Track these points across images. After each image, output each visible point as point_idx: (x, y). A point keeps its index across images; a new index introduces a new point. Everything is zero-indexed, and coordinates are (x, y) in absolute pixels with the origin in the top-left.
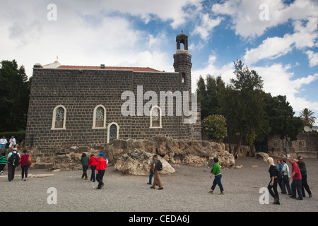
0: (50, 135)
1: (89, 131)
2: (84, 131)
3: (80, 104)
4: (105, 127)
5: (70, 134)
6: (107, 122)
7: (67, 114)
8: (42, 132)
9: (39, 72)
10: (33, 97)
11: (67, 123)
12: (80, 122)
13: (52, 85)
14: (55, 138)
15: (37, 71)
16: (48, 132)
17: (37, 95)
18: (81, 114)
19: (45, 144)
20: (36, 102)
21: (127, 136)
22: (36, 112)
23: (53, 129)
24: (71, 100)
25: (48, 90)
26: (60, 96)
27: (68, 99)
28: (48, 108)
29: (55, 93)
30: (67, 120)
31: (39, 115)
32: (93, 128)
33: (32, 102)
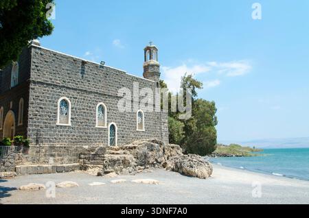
0: (55, 131)
1: (92, 129)
2: (89, 129)
3: (84, 99)
4: (106, 127)
5: (75, 132)
6: (108, 122)
7: (72, 108)
8: (46, 127)
9: (41, 54)
10: (34, 82)
11: (72, 118)
12: (84, 119)
13: (55, 72)
14: (61, 135)
15: (37, 50)
16: (53, 128)
17: (39, 80)
18: (85, 111)
19: (50, 141)
20: (38, 89)
21: (123, 137)
22: (39, 101)
23: (58, 124)
24: (75, 94)
25: (51, 77)
26: (64, 87)
27: (72, 92)
28: (52, 98)
29: (58, 82)
30: (72, 115)
31: (42, 106)
32: (97, 126)
33: (33, 89)
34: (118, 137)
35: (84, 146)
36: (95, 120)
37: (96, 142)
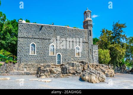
0: (29, 57)
1: (47, 56)
2: (45, 56)
3: (43, 43)
4: (55, 55)
5: (38, 58)
6: (56, 52)
7: (37, 47)
8: (25, 56)
9: (22, 25)
10: (19, 38)
11: (37, 52)
12: (43, 52)
13: (28, 32)
14: (31, 59)
15: (21, 24)
16: (28, 56)
17: (21, 37)
18: (44, 48)
19: (27, 62)
20: (21, 40)
21: (65, 60)
22: (21, 45)
23: (30, 54)
24: (38, 40)
25: (27, 35)
26: (33, 38)
27: (36, 40)
28: (27, 43)
29: (30, 36)
30: (37, 50)
31: (23, 47)
32: (50, 55)
33: (19, 40)
34: (62, 60)
35: (41, 64)
36: (49, 52)
37: (49, 62)
